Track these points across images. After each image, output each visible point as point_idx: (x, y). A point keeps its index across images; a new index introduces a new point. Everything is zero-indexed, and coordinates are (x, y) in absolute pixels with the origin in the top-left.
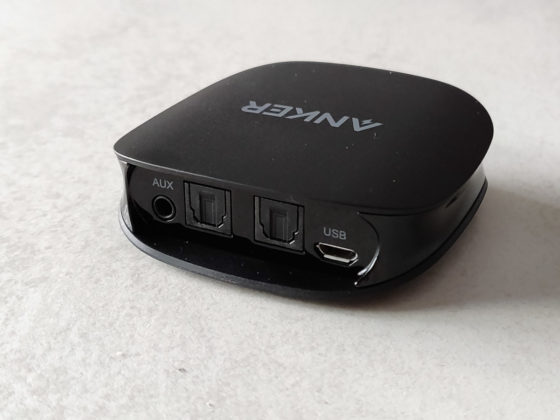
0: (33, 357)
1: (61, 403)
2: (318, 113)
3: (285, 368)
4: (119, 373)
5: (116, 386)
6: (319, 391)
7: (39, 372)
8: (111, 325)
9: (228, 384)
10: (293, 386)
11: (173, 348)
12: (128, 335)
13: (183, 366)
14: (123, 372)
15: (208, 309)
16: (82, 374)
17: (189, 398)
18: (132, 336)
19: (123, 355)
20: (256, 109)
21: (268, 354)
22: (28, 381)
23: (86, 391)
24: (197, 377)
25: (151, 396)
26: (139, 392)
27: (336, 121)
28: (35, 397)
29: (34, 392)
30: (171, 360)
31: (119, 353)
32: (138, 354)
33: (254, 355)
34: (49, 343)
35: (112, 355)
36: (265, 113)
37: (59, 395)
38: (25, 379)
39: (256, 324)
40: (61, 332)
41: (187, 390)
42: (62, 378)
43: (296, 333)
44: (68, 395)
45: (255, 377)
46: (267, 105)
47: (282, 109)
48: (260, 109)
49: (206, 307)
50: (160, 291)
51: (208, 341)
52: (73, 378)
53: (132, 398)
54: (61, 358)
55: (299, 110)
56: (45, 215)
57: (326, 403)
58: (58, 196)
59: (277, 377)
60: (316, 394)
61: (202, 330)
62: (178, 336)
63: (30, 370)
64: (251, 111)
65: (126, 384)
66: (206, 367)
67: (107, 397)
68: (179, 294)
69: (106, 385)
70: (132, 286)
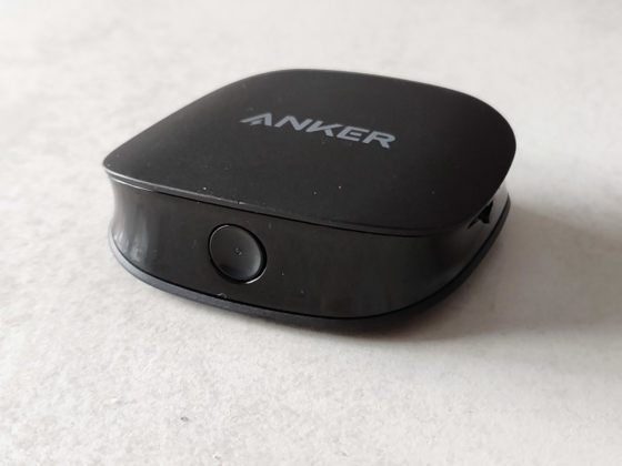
0: (18, 406)
1: (51, 457)
2: (308, 130)
3: (298, 416)
4: (114, 422)
5: (111, 437)
6: (336, 441)
7: (25, 422)
8: (104, 368)
9: (236, 434)
10: (308, 435)
11: (173, 394)
12: (123, 379)
13: (185, 414)
14: (118, 421)
15: (211, 350)
16: (73, 423)
17: (192, 450)
18: (127, 381)
19: (119, 403)
20: (378, 136)
21: (278, 400)
22: (13, 432)
23: (79, 443)
24: (201, 426)
25: (151, 448)
26: (138, 443)
27: (289, 122)
28: (22, 450)
29: (20, 445)
30: (171, 407)
31: (114, 401)
32: (134, 401)
33: (264, 402)
34: (35, 389)
35: (106, 402)
36: (367, 131)
37: (48, 447)
38: (10, 430)
39: (265, 366)
40: (48, 377)
41: (191, 441)
42: (50, 428)
43: (310, 377)
44: (58, 447)
45: (265, 426)
46: (367, 141)
47: (348, 135)
48: (373, 136)
49: (208, 347)
50: (157, 330)
51: (213, 386)
52: (63, 429)
53: (129, 450)
54: (50, 405)
55: (329, 133)
56: (26, 244)
57: (344, 454)
58: (39, 222)
59: (289, 426)
60: (334, 444)
61: (205, 374)
62: (178, 379)
63: (15, 420)
64: (384, 135)
65: (122, 435)
66: (211, 415)
67: (102, 449)
68: (178, 334)
69: (101, 436)
70: (126, 324)
